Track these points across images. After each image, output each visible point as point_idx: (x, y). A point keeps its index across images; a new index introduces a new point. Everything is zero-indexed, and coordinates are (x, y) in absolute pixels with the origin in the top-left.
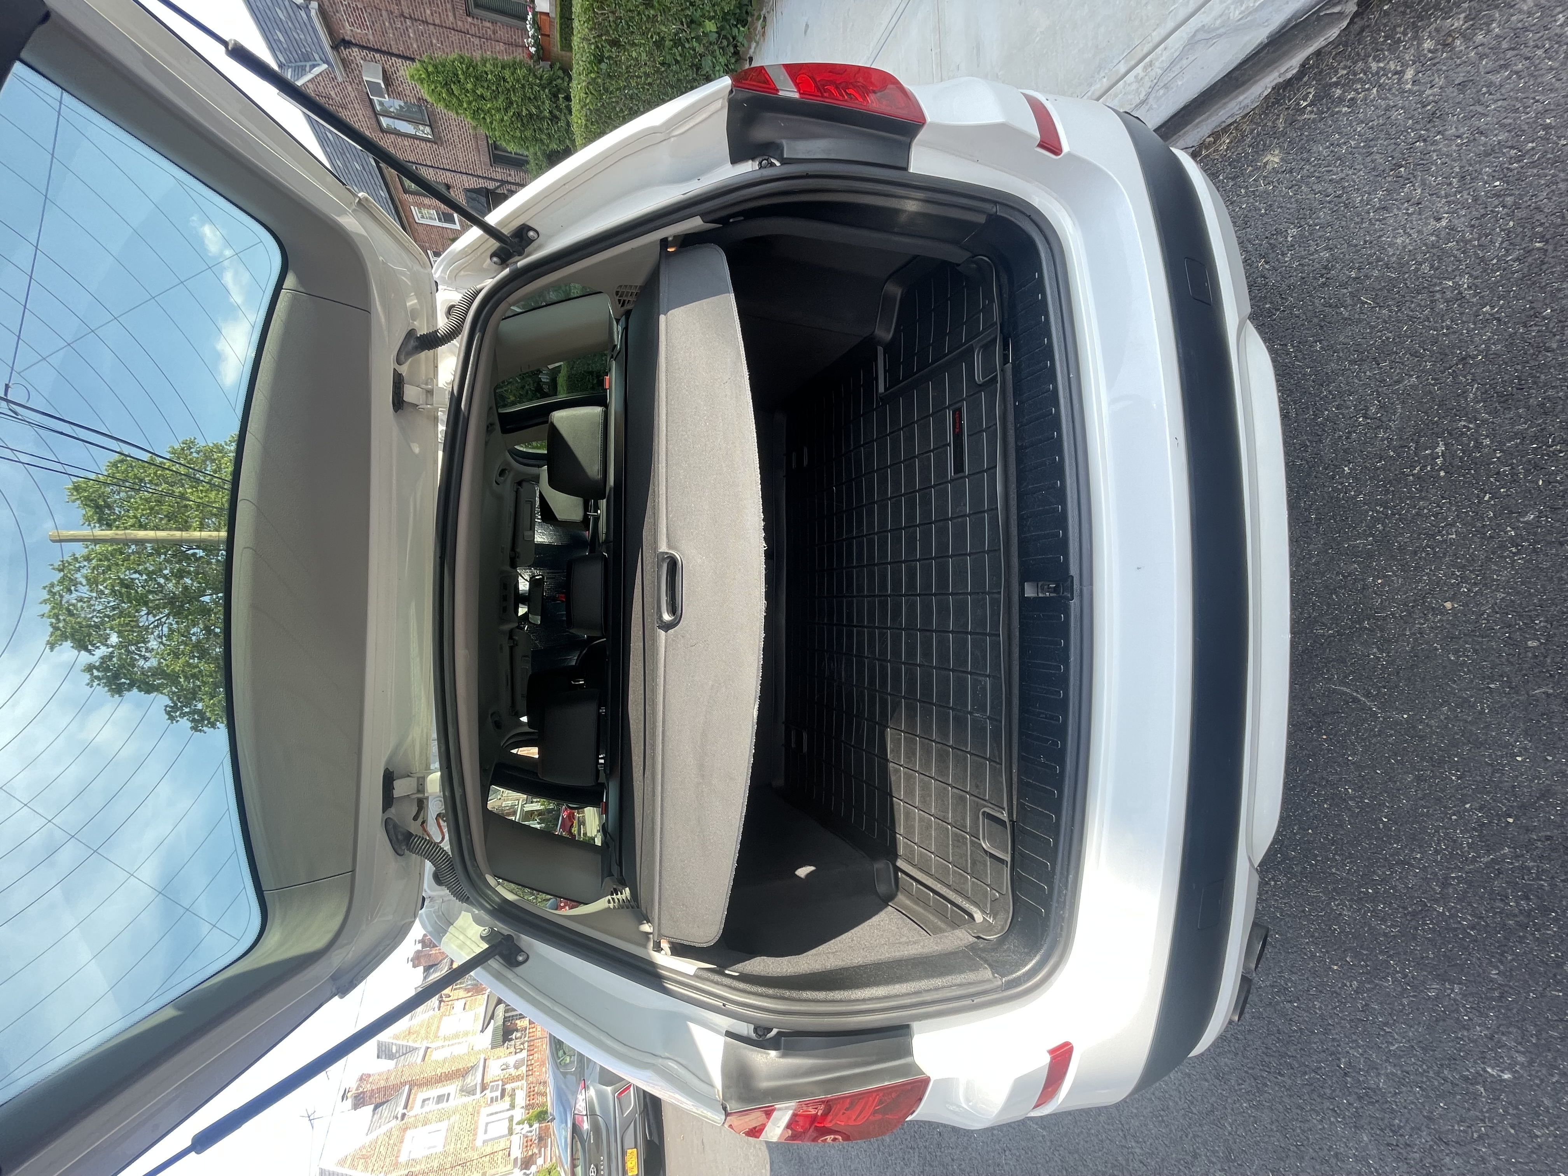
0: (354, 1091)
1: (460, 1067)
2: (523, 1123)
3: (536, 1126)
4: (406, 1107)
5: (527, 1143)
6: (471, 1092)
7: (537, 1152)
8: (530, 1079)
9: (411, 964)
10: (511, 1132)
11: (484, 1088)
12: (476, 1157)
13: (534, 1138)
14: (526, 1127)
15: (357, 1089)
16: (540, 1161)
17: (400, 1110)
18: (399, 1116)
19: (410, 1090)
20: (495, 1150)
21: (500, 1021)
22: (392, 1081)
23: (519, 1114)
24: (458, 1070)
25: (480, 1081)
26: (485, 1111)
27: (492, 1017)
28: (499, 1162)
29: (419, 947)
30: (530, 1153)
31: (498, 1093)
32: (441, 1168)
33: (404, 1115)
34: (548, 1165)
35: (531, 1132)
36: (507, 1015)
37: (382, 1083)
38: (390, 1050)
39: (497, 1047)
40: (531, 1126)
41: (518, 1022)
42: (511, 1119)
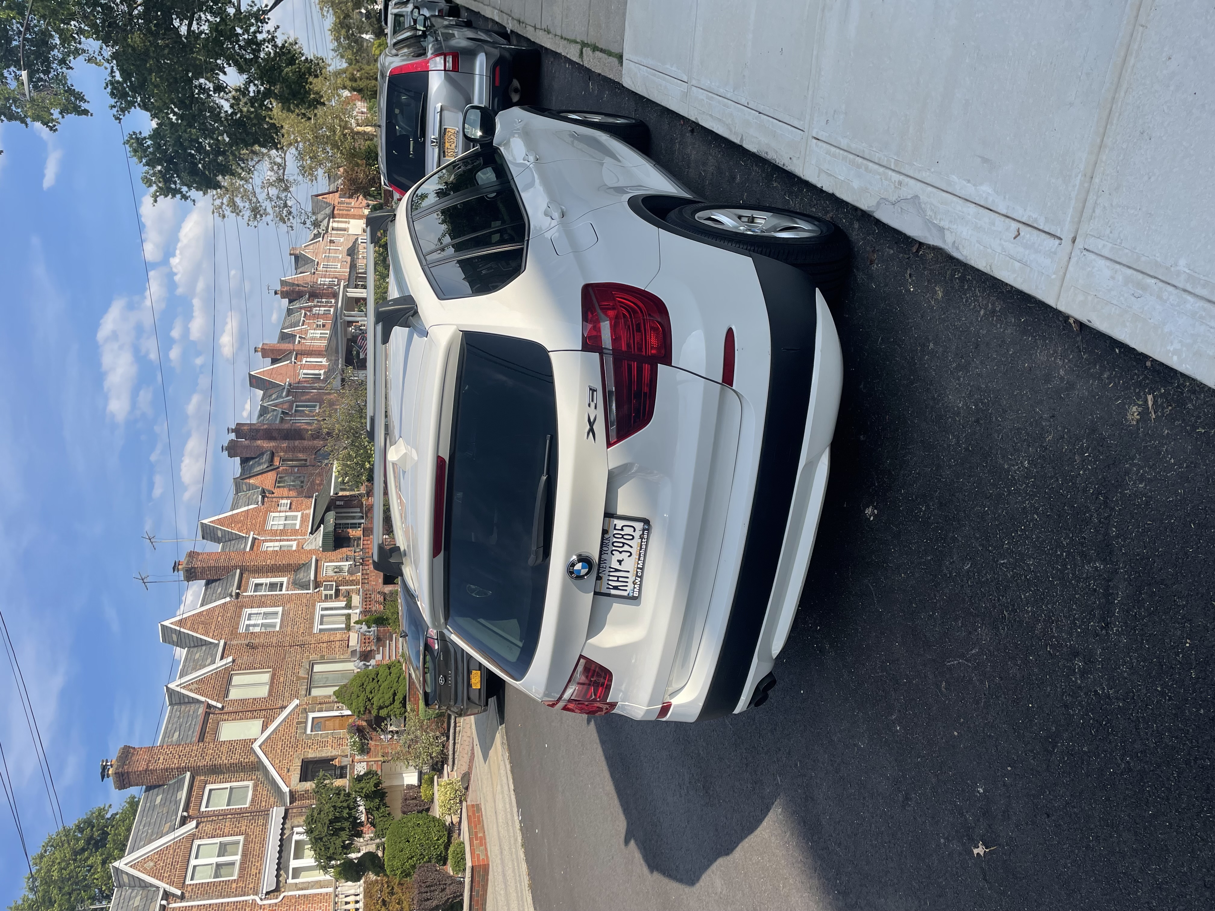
0: (184, 565)
1: (291, 562)
2: (362, 624)
3: (374, 628)
4: (239, 587)
5: (364, 639)
6: (305, 586)
7: (375, 649)
8: (366, 586)
9: (226, 453)
10: (348, 628)
11: (317, 585)
12: (313, 642)
13: (372, 638)
14: (364, 627)
15: (187, 564)
16: (379, 657)
17: (234, 590)
18: (234, 594)
19: (241, 575)
20: (332, 639)
21: (331, 528)
22: (222, 563)
23: (355, 614)
24: (289, 565)
25: (312, 578)
26: (319, 605)
27: (322, 521)
28: (337, 650)
29: (233, 436)
30: (369, 649)
31: (333, 592)
32: (280, 645)
33: (238, 595)
34: (387, 661)
35: (370, 632)
36: (338, 522)
37: (212, 563)
38: (215, 534)
39: (328, 551)
40: (369, 627)
41: (350, 530)
42: (348, 617)
